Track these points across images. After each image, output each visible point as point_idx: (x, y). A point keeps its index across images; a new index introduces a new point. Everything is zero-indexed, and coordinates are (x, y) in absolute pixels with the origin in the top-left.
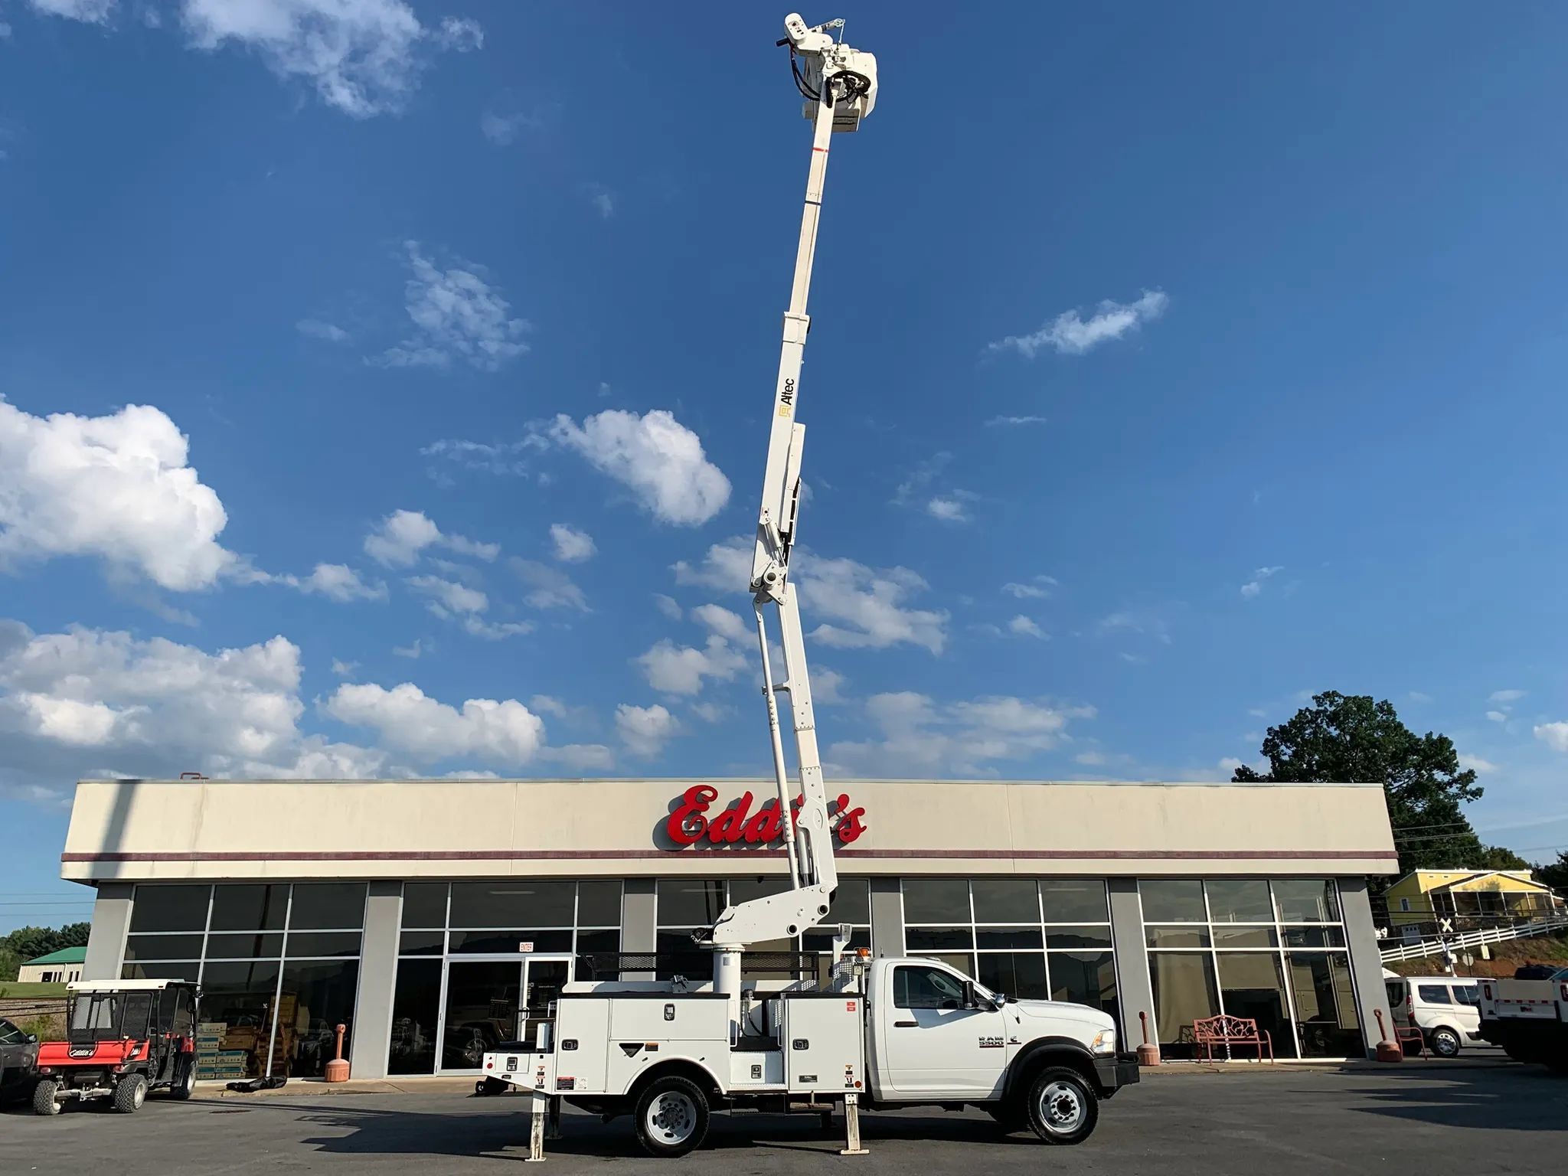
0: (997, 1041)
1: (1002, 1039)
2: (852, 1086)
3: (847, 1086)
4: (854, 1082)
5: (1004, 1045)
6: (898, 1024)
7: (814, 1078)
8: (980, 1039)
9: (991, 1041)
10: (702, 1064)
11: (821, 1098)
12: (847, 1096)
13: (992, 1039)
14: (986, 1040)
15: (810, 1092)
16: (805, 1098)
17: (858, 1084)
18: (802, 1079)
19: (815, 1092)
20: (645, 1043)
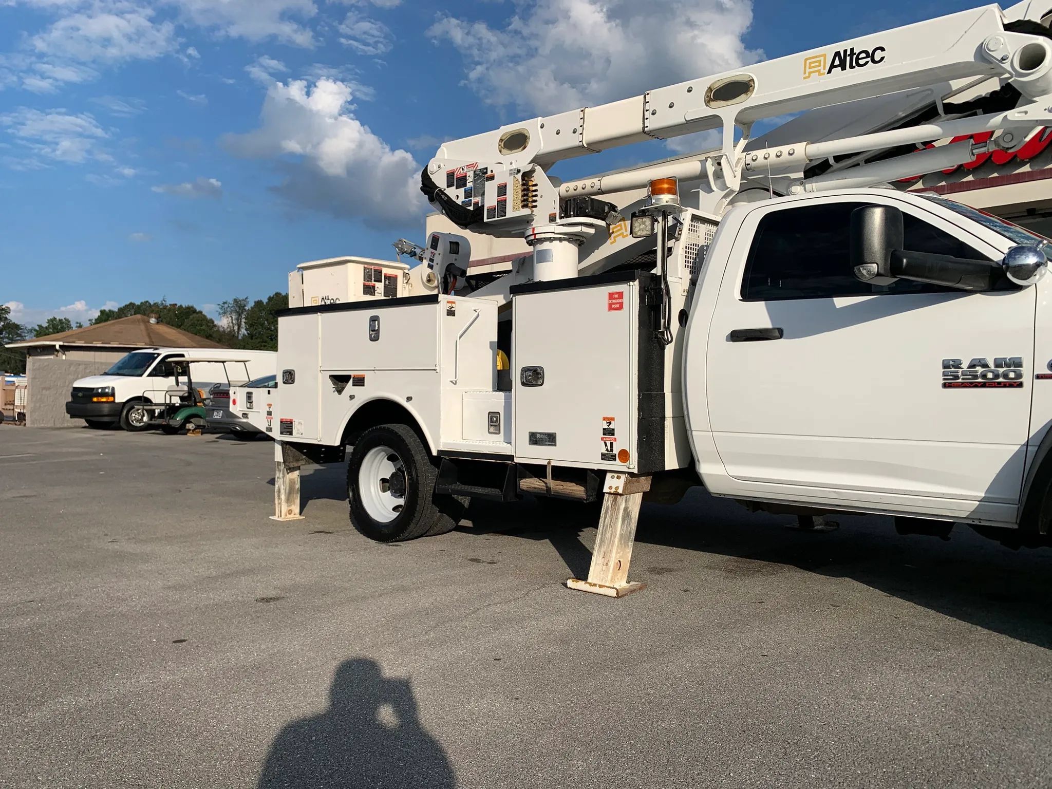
0: (1001, 370)
1: (1017, 363)
2: (613, 458)
3: (604, 457)
4: (616, 451)
5: (1027, 379)
6: (738, 336)
7: (550, 439)
8: (946, 366)
9: (980, 370)
10: (408, 406)
11: (562, 473)
12: (609, 475)
13: (985, 366)
14: (965, 366)
15: (545, 463)
16: (538, 471)
17: (624, 455)
18: (535, 439)
19: (553, 463)
20: (352, 373)
